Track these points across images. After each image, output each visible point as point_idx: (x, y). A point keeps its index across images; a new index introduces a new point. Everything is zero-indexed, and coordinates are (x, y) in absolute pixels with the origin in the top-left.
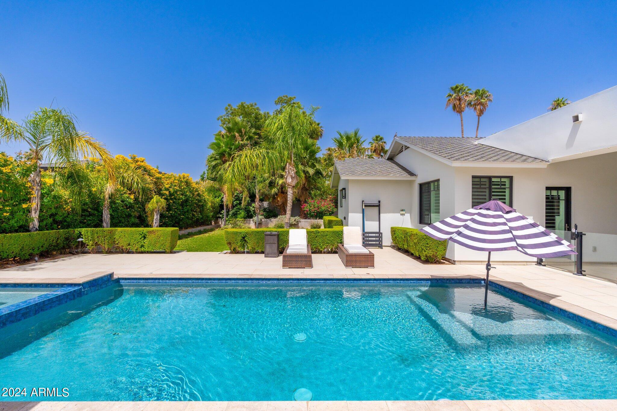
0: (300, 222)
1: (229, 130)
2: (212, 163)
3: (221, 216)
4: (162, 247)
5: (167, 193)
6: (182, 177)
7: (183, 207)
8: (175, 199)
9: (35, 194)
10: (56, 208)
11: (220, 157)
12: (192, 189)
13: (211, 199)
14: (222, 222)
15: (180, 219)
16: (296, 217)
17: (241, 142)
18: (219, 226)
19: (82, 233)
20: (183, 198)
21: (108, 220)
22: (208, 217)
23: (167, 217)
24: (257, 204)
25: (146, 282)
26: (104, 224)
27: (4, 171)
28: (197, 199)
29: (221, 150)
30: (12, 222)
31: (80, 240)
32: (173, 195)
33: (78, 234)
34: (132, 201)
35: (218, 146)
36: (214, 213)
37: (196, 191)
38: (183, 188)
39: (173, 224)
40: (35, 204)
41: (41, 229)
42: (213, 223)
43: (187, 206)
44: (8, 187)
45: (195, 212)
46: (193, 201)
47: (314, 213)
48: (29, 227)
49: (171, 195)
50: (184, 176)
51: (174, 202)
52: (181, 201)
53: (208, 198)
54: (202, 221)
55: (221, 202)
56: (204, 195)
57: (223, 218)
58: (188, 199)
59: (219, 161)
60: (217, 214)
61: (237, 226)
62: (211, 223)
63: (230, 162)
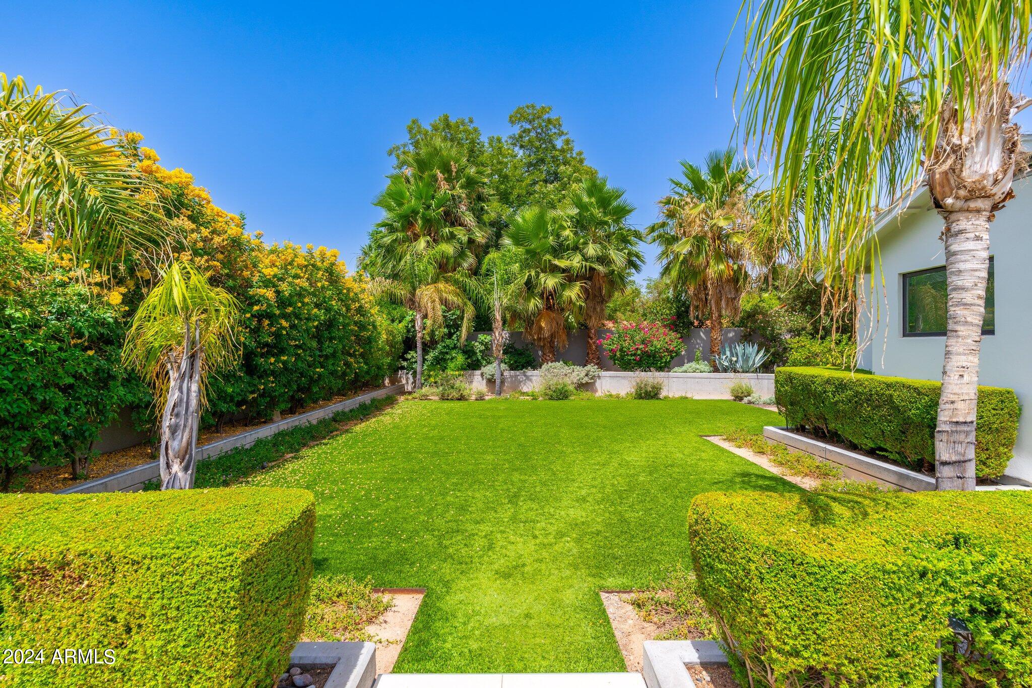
0: (599, 377)
2: (384, 239)
3: (405, 364)
5: (270, 294)
6: (317, 253)
7: (320, 342)
8: (297, 317)
11: (403, 226)
12: (345, 291)
13: (386, 323)
14: (407, 379)
15: (311, 378)
16: (589, 367)
17: (450, 193)
18: (402, 391)
20: (321, 314)
22: (379, 368)
23: (273, 373)
24: (497, 334)
28: (356, 322)
29: (405, 209)
32: (290, 305)
35: (399, 200)
36: (393, 359)
37: (354, 301)
38: (319, 285)
39: (291, 393)
42: (387, 381)
43: (331, 339)
45: (351, 355)
46: (348, 325)
47: (635, 355)
49: (283, 302)
50: (322, 253)
51: (293, 326)
52: (316, 323)
53: (381, 320)
54: (367, 378)
55: (408, 331)
56: (372, 311)
57: (412, 368)
58: (334, 319)
59: (400, 235)
60: (398, 360)
61: (452, 390)
62: (383, 382)
63: (428, 238)
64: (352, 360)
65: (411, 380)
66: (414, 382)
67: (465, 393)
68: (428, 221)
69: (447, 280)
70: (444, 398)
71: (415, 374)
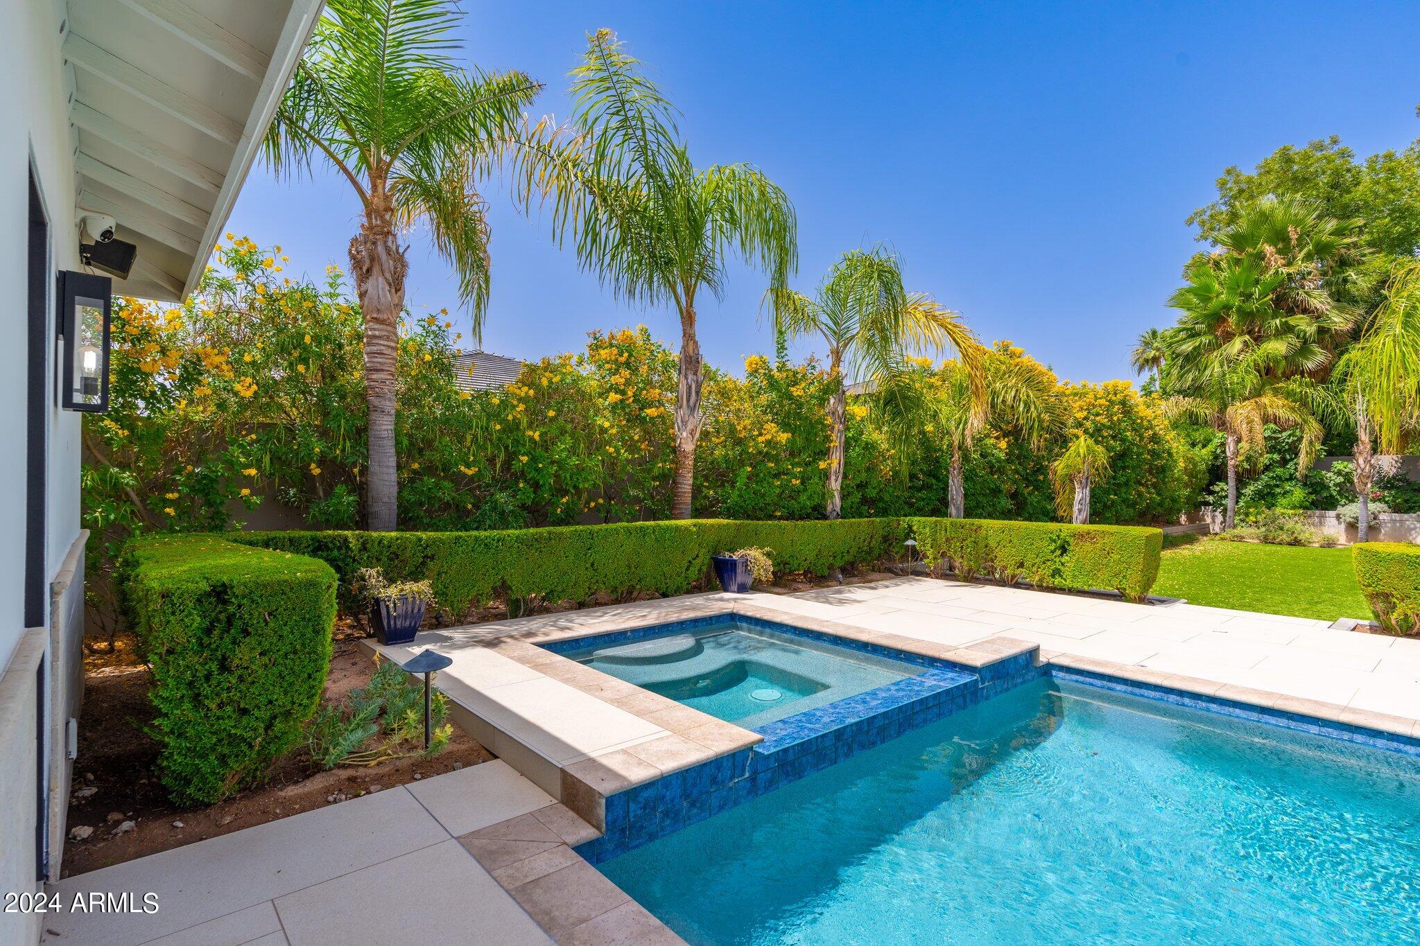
1: (1238, 242)
2: (1184, 347)
3: (1211, 498)
4: (1115, 582)
5: (1080, 433)
6: (1110, 388)
9: (836, 441)
10: (868, 469)
11: (1209, 326)
12: (1138, 422)
13: (1184, 448)
14: (1213, 518)
17: (1285, 270)
18: (1205, 531)
19: (915, 528)
21: (959, 499)
22: (1174, 500)
24: (1362, 462)
25: (1132, 693)
26: (953, 510)
27: (795, 394)
28: (1149, 451)
29: (1214, 304)
30: (803, 498)
31: (910, 542)
33: (905, 529)
34: (1002, 456)
35: (1204, 294)
36: (1193, 491)
37: (1147, 429)
38: (1115, 418)
40: (835, 462)
41: (843, 516)
42: (1183, 519)
43: (1124, 468)
44: (800, 426)
45: (1143, 485)
46: (1142, 454)
48: (825, 510)
50: (1115, 386)
52: (1112, 454)
53: (1177, 445)
54: (1160, 510)
55: (1216, 457)
56: (1168, 437)
57: (1222, 505)
58: (1128, 449)
59: (1205, 339)
60: (1200, 493)
61: (1280, 532)
62: (1178, 518)
63: (1247, 337)
64: (1143, 490)
65: (1219, 518)
66: (1224, 521)
67: (1302, 537)
68: (1245, 316)
69: (1276, 392)
70: (1266, 540)
71: (1225, 511)
